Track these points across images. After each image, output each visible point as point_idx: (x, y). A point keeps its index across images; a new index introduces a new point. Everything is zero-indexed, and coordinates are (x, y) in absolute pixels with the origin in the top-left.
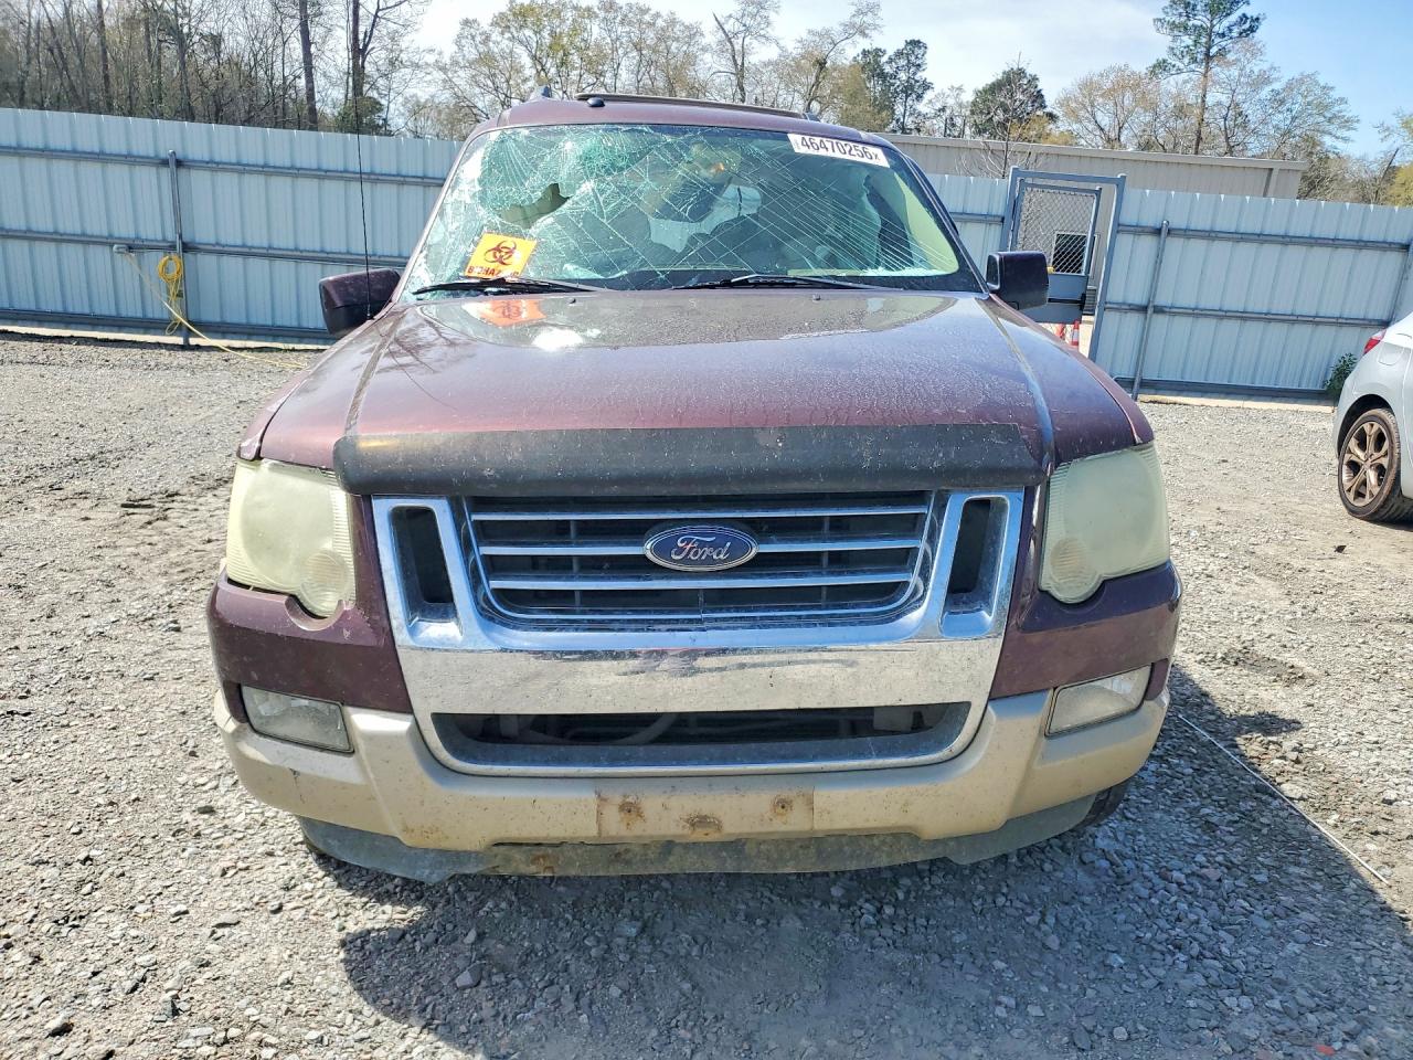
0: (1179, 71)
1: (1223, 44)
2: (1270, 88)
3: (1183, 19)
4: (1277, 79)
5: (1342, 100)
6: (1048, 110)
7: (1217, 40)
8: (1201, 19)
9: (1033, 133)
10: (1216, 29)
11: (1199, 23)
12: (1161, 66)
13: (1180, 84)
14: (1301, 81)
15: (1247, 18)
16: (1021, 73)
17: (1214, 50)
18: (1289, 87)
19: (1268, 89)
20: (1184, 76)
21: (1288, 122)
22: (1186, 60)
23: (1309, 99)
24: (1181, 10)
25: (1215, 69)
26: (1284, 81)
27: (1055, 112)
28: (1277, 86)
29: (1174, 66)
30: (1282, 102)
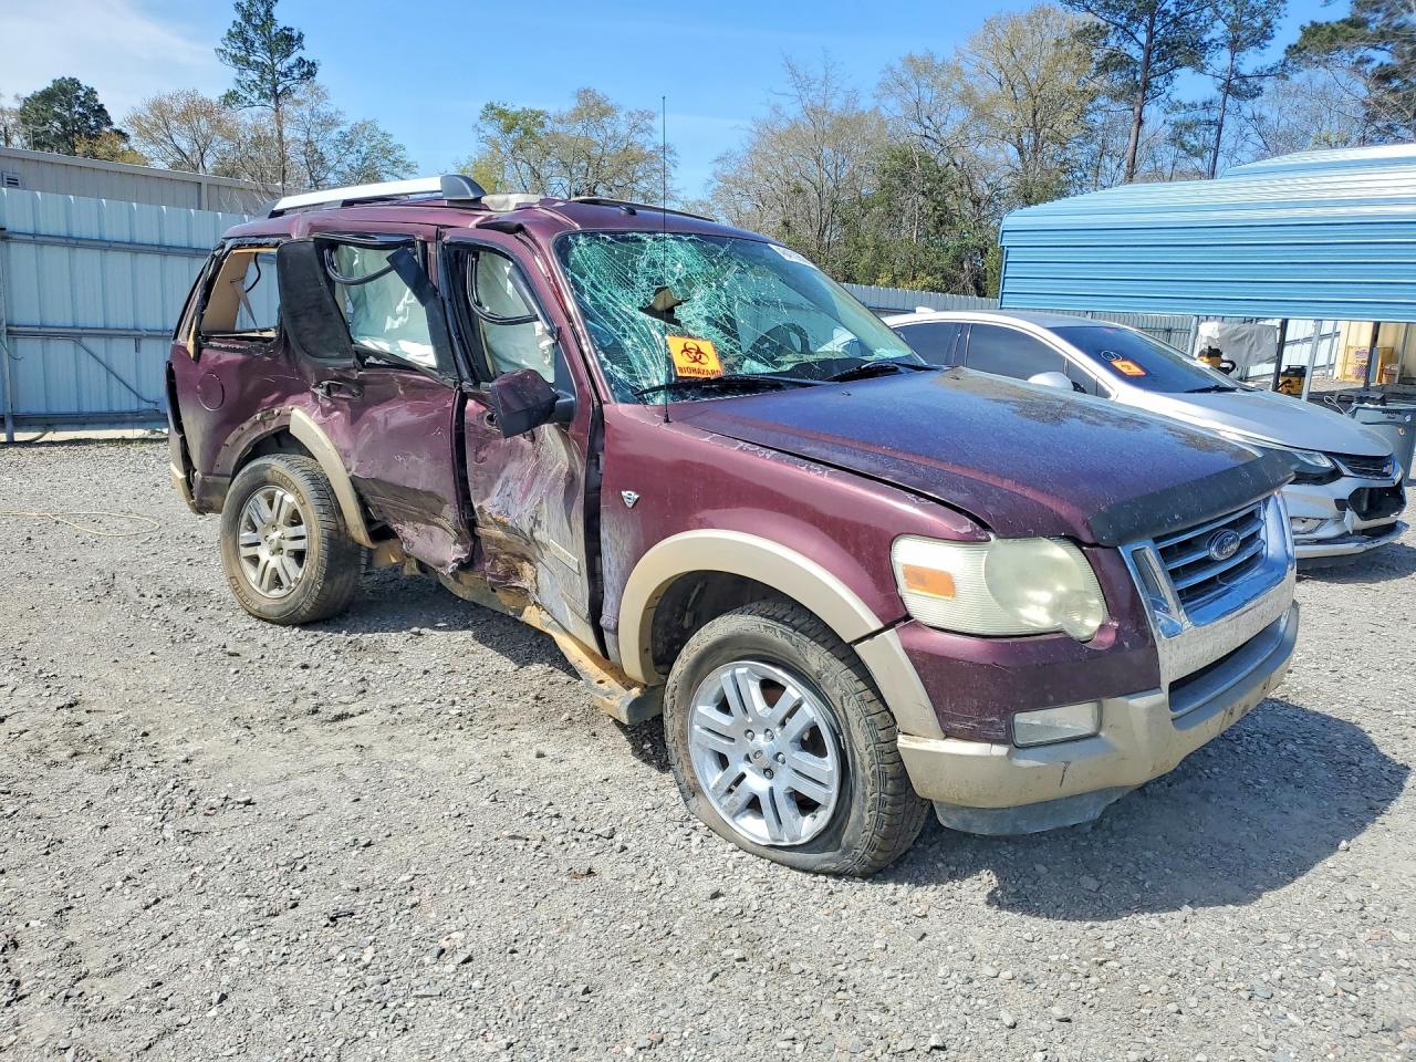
0: (252, 105)
1: (288, 83)
2: (339, 130)
3: (243, 53)
4: (344, 123)
5: (400, 147)
6: (116, 127)
7: (282, 79)
8: (261, 56)
9: (101, 150)
10: (278, 67)
11: (260, 60)
12: (231, 98)
13: (253, 116)
14: (363, 126)
15: (304, 63)
16: (74, 83)
17: (280, 88)
18: (354, 131)
19: (337, 130)
20: (258, 109)
21: (360, 163)
22: (256, 93)
23: (373, 143)
24: (240, 45)
25: (287, 107)
26: (350, 123)
27: (124, 130)
28: (344, 129)
29: (245, 98)
30: (351, 143)
